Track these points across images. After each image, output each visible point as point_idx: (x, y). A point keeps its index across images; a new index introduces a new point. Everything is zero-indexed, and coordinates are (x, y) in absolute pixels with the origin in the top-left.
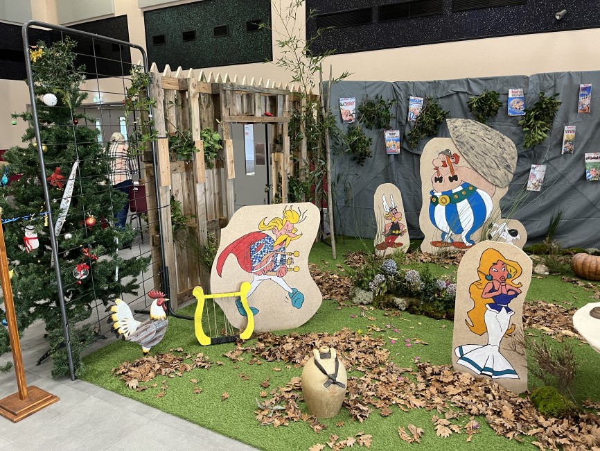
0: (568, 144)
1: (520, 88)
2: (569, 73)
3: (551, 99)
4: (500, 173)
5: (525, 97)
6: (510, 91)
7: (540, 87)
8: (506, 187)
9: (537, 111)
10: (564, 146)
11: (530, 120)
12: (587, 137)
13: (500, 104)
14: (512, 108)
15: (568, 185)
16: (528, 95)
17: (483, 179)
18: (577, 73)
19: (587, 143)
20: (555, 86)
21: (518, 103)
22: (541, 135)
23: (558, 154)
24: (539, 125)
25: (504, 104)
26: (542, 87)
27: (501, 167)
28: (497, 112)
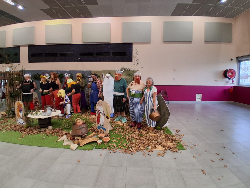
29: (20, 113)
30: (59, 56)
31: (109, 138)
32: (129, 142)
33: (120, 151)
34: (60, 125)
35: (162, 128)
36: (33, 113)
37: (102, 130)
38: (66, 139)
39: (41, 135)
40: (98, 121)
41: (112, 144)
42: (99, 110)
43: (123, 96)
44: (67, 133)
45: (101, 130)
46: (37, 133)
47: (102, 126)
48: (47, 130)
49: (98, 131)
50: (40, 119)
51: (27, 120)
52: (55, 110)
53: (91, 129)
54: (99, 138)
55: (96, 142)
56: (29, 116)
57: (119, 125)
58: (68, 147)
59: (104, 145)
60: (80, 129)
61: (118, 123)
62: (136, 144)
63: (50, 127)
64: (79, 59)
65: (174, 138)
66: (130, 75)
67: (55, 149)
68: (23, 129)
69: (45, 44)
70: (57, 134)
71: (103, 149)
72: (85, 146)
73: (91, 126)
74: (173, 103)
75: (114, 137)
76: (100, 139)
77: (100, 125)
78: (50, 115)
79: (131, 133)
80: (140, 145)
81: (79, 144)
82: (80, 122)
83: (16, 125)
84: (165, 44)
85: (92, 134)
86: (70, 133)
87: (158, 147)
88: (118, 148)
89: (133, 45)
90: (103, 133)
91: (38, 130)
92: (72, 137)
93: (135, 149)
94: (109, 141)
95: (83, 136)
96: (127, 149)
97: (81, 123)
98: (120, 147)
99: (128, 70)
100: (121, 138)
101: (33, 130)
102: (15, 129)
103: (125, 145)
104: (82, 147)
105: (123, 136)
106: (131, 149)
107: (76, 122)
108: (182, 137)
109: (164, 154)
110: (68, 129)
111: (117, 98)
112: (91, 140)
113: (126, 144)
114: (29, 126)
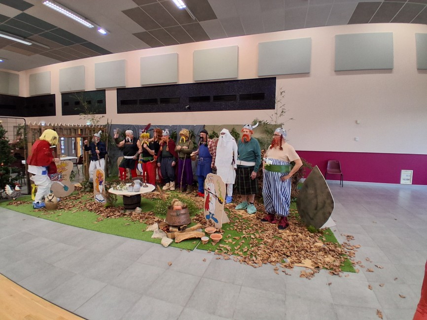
29: (99, 186)
30: (159, 103)
31: (220, 236)
32: (252, 247)
33: (235, 259)
34: (153, 207)
35: (318, 230)
36: (116, 186)
37: (213, 221)
38: (157, 230)
39: (124, 220)
40: (207, 207)
41: (225, 246)
42: (209, 189)
43: (252, 168)
44: (160, 220)
45: (210, 222)
46: (119, 216)
47: (213, 215)
48: (134, 213)
49: (205, 223)
50: (124, 196)
51: (109, 196)
52: (147, 184)
53: (195, 217)
54: (204, 234)
55: (200, 239)
56: (111, 191)
57: (241, 216)
58: (158, 241)
59: (210, 245)
60: (177, 215)
61: (241, 212)
62: (265, 252)
63: (138, 209)
64: (188, 108)
65: (340, 249)
66: (268, 131)
67: (140, 242)
68: (101, 209)
69: (139, 86)
70: (147, 220)
71: (209, 251)
72: (182, 243)
73: (197, 213)
74: (352, 185)
75: (229, 235)
76: (207, 234)
77: (209, 214)
78: (138, 191)
79: (260, 231)
80: (272, 254)
81: (174, 239)
82: (178, 205)
83: (93, 203)
84: (337, 75)
85: (195, 227)
86: (164, 221)
87: (303, 261)
88: (233, 254)
89: (277, 81)
90: (214, 226)
91: (122, 211)
92: (166, 227)
93: (262, 258)
94: (220, 240)
95: (181, 227)
96: (248, 258)
97: (179, 207)
98: (236, 252)
99: (266, 124)
100: (241, 238)
101: (115, 212)
102: (91, 208)
103: (246, 250)
104: (179, 244)
105: (244, 236)
106: (254, 258)
107: (173, 204)
108: (355, 249)
109: (312, 274)
110: (162, 214)
111: (241, 171)
112: (192, 234)
113: (248, 250)
114: (110, 205)
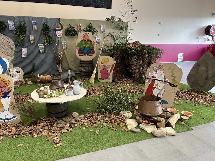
0: (32, 41)
1: (12, 20)
2: (28, 17)
3: (23, 25)
4: (10, 51)
5: (14, 24)
6: (9, 21)
7: (19, 21)
8: (13, 56)
9: (20, 29)
10: (31, 42)
11: (17, 32)
12: (38, 39)
13: (6, 26)
14: (10, 27)
15: (35, 55)
16: (16, 23)
17: (3, 54)
18: (31, 17)
19: (38, 41)
20: (24, 21)
21: (12, 26)
22: (22, 38)
23: (30, 44)
24: (21, 34)
25: (7, 26)
26: (20, 21)
27: (9, 49)
28: (5, 29)
